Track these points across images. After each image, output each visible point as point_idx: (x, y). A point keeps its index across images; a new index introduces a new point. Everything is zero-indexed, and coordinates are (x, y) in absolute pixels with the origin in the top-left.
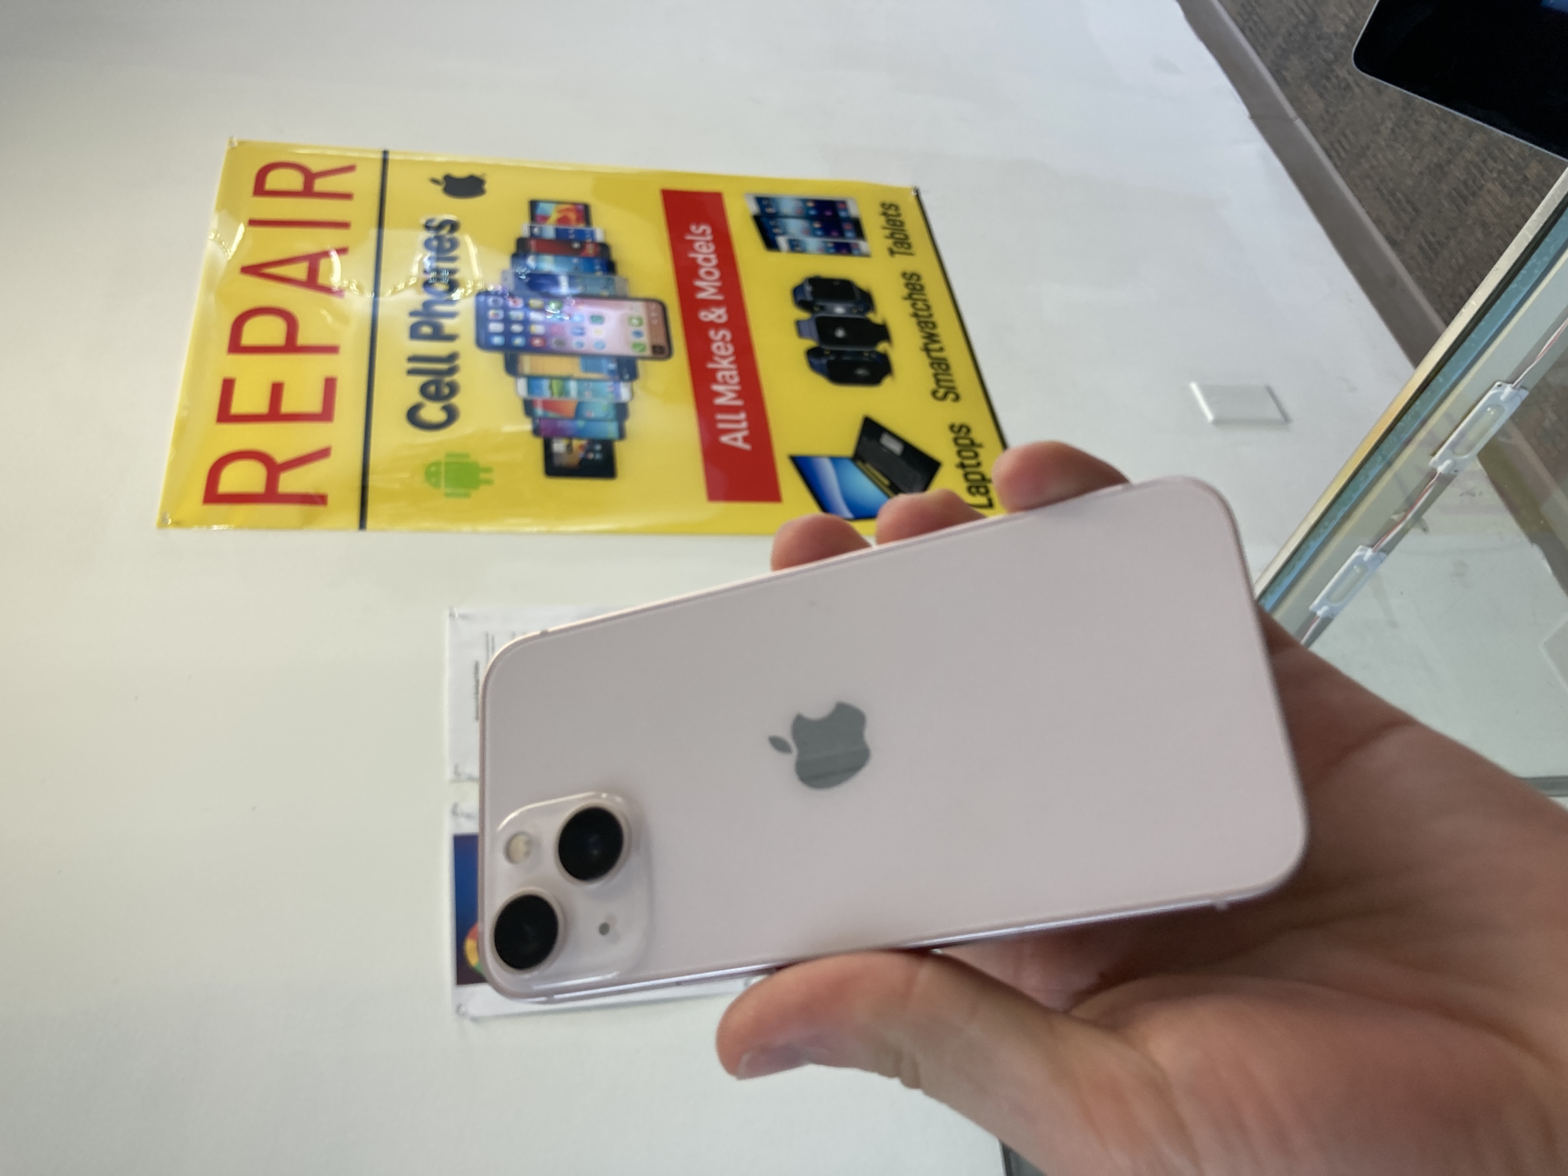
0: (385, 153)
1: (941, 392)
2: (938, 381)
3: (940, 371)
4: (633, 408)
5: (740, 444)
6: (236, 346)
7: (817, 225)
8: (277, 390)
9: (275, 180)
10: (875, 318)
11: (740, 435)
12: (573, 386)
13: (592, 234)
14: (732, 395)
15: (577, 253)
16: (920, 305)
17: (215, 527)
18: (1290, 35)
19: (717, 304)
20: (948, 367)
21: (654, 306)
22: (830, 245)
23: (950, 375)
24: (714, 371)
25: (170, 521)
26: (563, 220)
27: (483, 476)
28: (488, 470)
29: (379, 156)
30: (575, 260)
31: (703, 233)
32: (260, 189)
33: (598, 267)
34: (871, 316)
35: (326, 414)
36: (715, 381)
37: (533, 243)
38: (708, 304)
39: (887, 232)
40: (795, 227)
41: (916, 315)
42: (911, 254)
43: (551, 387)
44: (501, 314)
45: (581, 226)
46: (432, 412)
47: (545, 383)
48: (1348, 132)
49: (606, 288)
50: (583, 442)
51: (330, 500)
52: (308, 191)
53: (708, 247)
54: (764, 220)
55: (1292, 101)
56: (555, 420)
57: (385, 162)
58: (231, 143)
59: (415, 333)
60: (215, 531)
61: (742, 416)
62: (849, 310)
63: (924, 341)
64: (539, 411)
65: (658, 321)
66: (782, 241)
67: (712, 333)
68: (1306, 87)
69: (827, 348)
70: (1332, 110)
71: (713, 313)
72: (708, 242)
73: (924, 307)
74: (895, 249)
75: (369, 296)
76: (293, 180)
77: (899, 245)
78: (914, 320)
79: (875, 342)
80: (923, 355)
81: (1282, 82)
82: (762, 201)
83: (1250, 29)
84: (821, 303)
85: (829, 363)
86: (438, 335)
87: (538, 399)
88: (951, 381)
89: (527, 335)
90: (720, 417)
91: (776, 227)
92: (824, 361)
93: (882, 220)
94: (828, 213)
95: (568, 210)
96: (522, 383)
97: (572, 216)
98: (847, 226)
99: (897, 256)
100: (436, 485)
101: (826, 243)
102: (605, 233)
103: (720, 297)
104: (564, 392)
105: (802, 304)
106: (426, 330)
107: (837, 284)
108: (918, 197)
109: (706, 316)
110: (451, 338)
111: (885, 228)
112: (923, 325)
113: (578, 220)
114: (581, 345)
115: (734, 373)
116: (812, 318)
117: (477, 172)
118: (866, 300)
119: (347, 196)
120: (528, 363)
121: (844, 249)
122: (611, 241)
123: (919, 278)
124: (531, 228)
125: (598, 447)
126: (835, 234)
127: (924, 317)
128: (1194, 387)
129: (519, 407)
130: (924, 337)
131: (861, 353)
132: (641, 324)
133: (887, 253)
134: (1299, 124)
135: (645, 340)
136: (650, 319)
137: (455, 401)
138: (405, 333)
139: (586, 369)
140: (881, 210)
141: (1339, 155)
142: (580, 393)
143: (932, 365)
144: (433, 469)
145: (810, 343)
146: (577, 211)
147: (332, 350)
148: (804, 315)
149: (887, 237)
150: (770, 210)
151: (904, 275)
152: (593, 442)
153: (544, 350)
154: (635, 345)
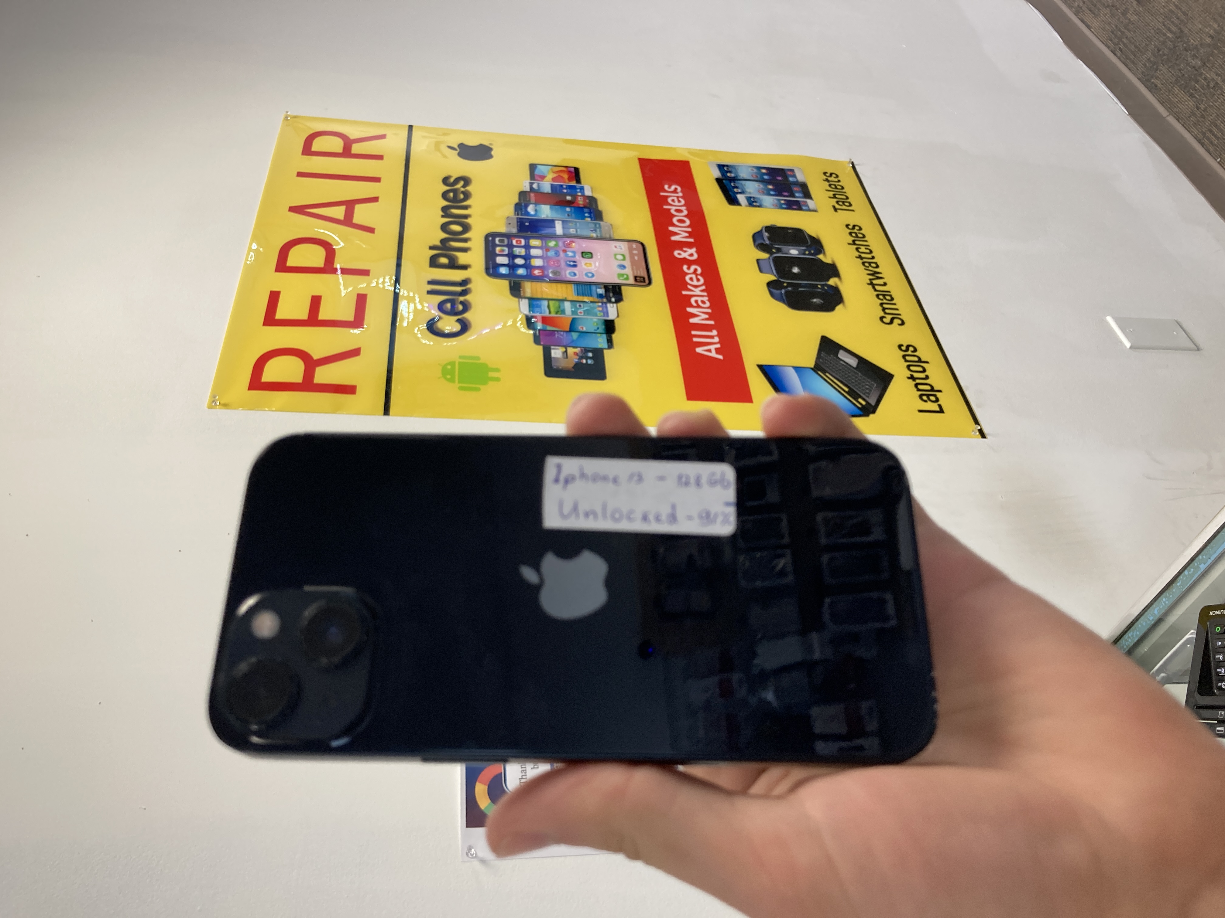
0: (411, 127)
1: (888, 319)
2: (884, 309)
3: (884, 301)
4: (619, 324)
5: (713, 354)
6: (282, 267)
7: (770, 187)
8: (316, 301)
9: (321, 144)
10: (825, 258)
11: (713, 347)
12: (567, 306)
13: (582, 189)
14: (705, 316)
15: (570, 204)
16: (863, 249)
19: (689, 245)
20: (892, 299)
21: (634, 246)
22: (783, 202)
23: (894, 304)
24: (688, 297)
25: (219, 403)
26: (557, 179)
27: (492, 374)
28: (497, 370)
29: (406, 129)
30: (568, 209)
31: (675, 191)
32: (307, 150)
33: (587, 215)
34: (821, 257)
35: (358, 321)
36: (690, 305)
37: (532, 196)
38: (681, 245)
39: (831, 194)
40: (753, 188)
41: (860, 257)
42: (853, 211)
43: (549, 306)
44: (506, 250)
46: (449, 324)
47: (545, 303)
49: (593, 231)
50: (577, 350)
51: (359, 390)
52: (347, 153)
53: (679, 201)
54: (725, 182)
55: (1163, 103)
56: (552, 332)
57: (410, 133)
58: (286, 116)
59: (433, 262)
61: (714, 332)
62: (802, 252)
63: (870, 277)
64: (539, 326)
65: (639, 257)
66: (741, 198)
67: (685, 268)
69: (785, 281)
71: (685, 252)
72: (679, 198)
73: (867, 251)
74: (837, 206)
76: (335, 145)
77: (841, 204)
78: (860, 261)
79: (827, 279)
80: (870, 288)
81: (1153, 88)
82: (722, 168)
83: (1121, 50)
84: (777, 246)
85: (788, 293)
86: (454, 265)
87: (538, 316)
88: (897, 309)
89: (528, 266)
90: (694, 332)
91: (736, 187)
92: (783, 291)
93: (825, 185)
94: (780, 178)
95: (561, 171)
96: (525, 303)
97: (566, 176)
98: (795, 189)
99: (840, 212)
100: (452, 380)
101: (779, 200)
102: (593, 190)
103: (691, 240)
104: (560, 311)
105: (762, 247)
106: (444, 260)
107: (790, 231)
108: (854, 167)
109: (679, 254)
110: (465, 267)
111: (827, 190)
112: (867, 264)
113: (570, 179)
114: (574, 274)
115: (705, 299)
116: (770, 257)
117: (486, 143)
118: (816, 245)
119: (378, 157)
120: (529, 288)
121: (794, 205)
122: (598, 196)
123: (860, 229)
124: (531, 184)
125: (590, 355)
126: (786, 194)
127: (867, 258)
128: (1110, 320)
129: (522, 321)
130: (870, 274)
131: (815, 286)
132: (624, 259)
134: (1171, 120)
135: (629, 271)
136: (632, 256)
137: (468, 316)
138: (425, 262)
139: (579, 293)
140: (823, 177)
141: (1211, 143)
142: (574, 312)
143: (877, 296)
144: (449, 367)
145: (771, 277)
146: (569, 172)
147: (364, 273)
148: (764, 256)
149: (830, 197)
150: (730, 175)
151: (847, 226)
152: (586, 350)
153: (543, 279)
154: (620, 275)
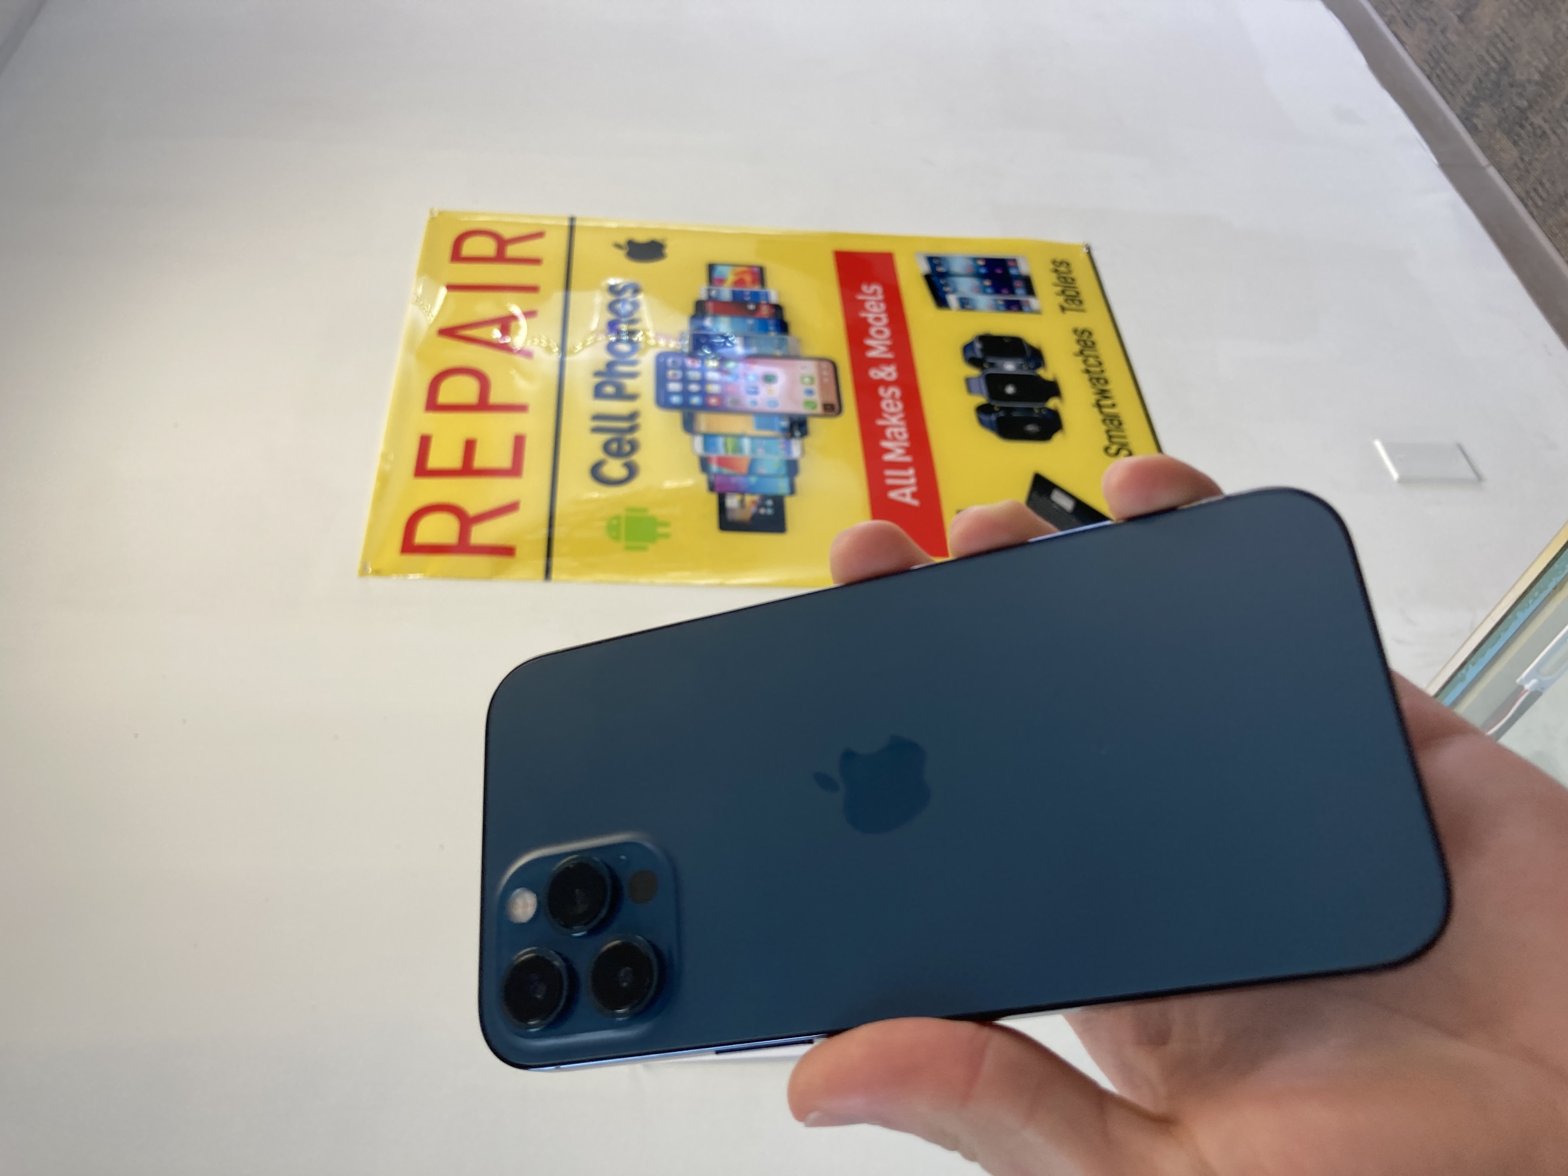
0: (572, 220)
1: (1114, 449)
2: (1110, 437)
3: (1112, 427)
4: (803, 465)
5: (908, 500)
6: (432, 405)
7: (987, 283)
8: (470, 446)
9: (470, 247)
10: (1045, 374)
11: (908, 491)
12: (746, 443)
13: (767, 295)
14: (900, 451)
15: (752, 313)
16: (1092, 361)
17: (411, 576)
18: (1481, 81)
19: (887, 362)
20: (1120, 424)
21: (825, 365)
22: (1001, 303)
23: (1123, 431)
24: (884, 428)
25: (370, 570)
26: (739, 282)
27: (661, 530)
28: (666, 524)
29: (566, 223)
30: (750, 322)
31: (875, 293)
32: (456, 256)
33: (772, 328)
34: (1041, 372)
35: (515, 470)
36: (885, 438)
37: (710, 305)
38: (878, 362)
39: (1059, 289)
40: (966, 285)
41: (1088, 371)
42: (1083, 311)
43: (725, 445)
44: (679, 374)
45: (757, 288)
46: (614, 468)
47: (720, 441)
48: (1545, 180)
49: (779, 348)
50: (756, 498)
51: (519, 552)
52: (500, 257)
53: (879, 307)
54: (934, 279)
55: (1484, 149)
56: (728, 476)
57: (572, 229)
58: (432, 213)
59: (598, 393)
60: (411, 580)
61: (911, 472)
62: (1020, 367)
63: (1097, 397)
64: (714, 468)
65: (829, 379)
66: (952, 299)
67: (881, 391)
68: (1498, 134)
69: (997, 405)
70: (1527, 158)
71: (882, 370)
72: (879, 301)
73: (1096, 363)
74: (1066, 305)
75: (555, 357)
76: (487, 247)
77: (1070, 302)
78: (1086, 376)
79: (1046, 399)
80: (1096, 410)
81: (1473, 130)
82: (932, 260)
83: (1438, 76)
84: (990, 360)
85: (999, 420)
86: (621, 394)
87: (713, 456)
88: (1124, 437)
89: (703, 394)
90: (888, 472)
91: (946, 285)
92: (993, 417)
93: (1053, 277)
94: (999, 271)
95: (744, 272)
96: (698, 441)
97: (748, 278)
98: (1018, 284)
99: (1069, 313)
100: (617, 538)
101: (996, 300)
102: (779, 294)
103: (890, 356)
104: (738, 449)
105: (973, 361)
106: (609, 389)
107: (1007, 341)
108: (1089, 254)
109: (876, 374)
110: (632, 397)
111: (1056, 285)
112: (1094, 381)
113: (754, 282)
114: (754, 403)
115: (903, 430)
116: (983, 374)
117: (657, 237)
118: (1036, 357)
119: (536, 261)
120: (704, 421)
121: (1014, 306)
122: (785, 302)
123: (1090, 334)
124: (709, 290)
125: (770, 503)
126: (1005, 291)
127: (1096, 373)
128: (1378, 444)
129: (695, 464)
130: (1097, 394)
131: (1031, 410)
132: (812, 382)
133: (1058, 309)
134: (1492, 171)
135: (817, 398)
136: (821, 377)
137: (636, 458)
138: (589, 391)
139: (760, 426)
140: (1052, 266)
141: (1535, 204)
142: (753, 450)
143: (1104, 421)
144: (615, 522)
145: (981, 400)
146: (753, 273)
147: (521, 408)
148: (974, 372)
149: (1058, 294)
150: (940, 269)
151: (1075, 331)
152: (765, 498)
153: (721, 409)
154: (807, 403)
